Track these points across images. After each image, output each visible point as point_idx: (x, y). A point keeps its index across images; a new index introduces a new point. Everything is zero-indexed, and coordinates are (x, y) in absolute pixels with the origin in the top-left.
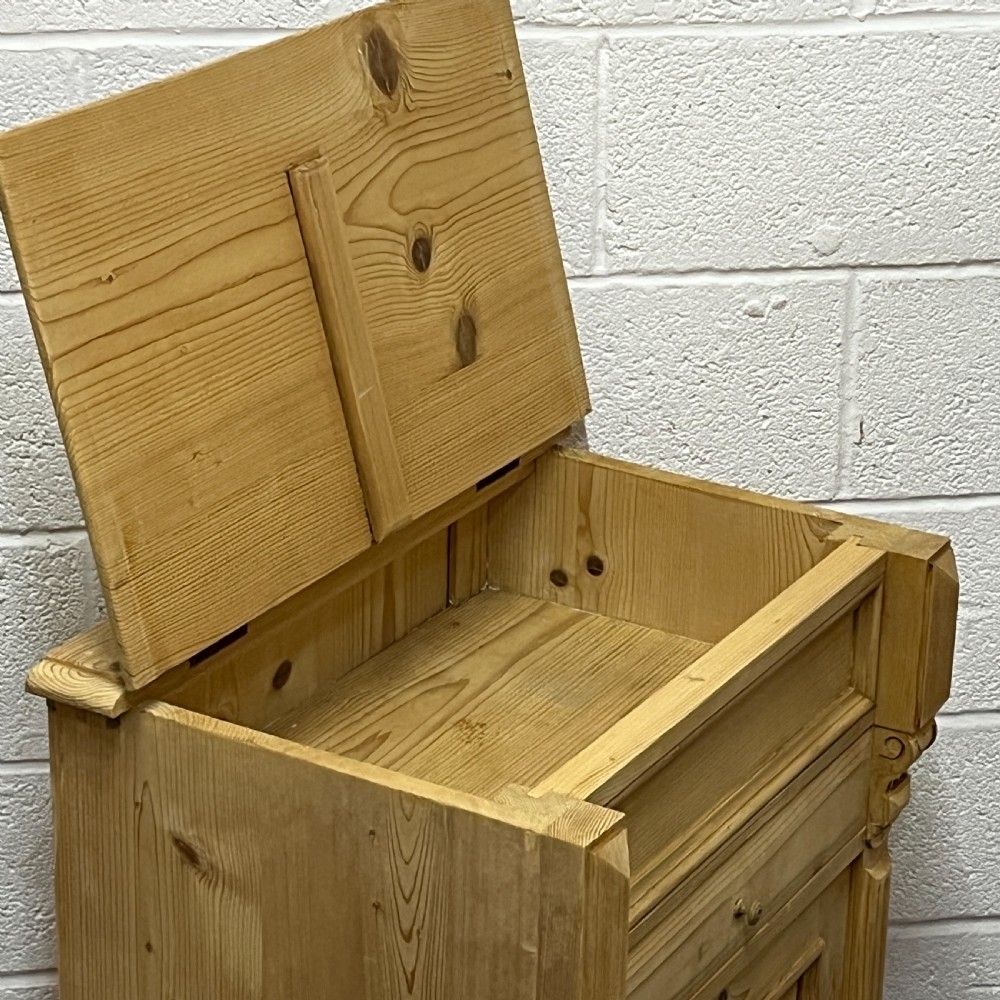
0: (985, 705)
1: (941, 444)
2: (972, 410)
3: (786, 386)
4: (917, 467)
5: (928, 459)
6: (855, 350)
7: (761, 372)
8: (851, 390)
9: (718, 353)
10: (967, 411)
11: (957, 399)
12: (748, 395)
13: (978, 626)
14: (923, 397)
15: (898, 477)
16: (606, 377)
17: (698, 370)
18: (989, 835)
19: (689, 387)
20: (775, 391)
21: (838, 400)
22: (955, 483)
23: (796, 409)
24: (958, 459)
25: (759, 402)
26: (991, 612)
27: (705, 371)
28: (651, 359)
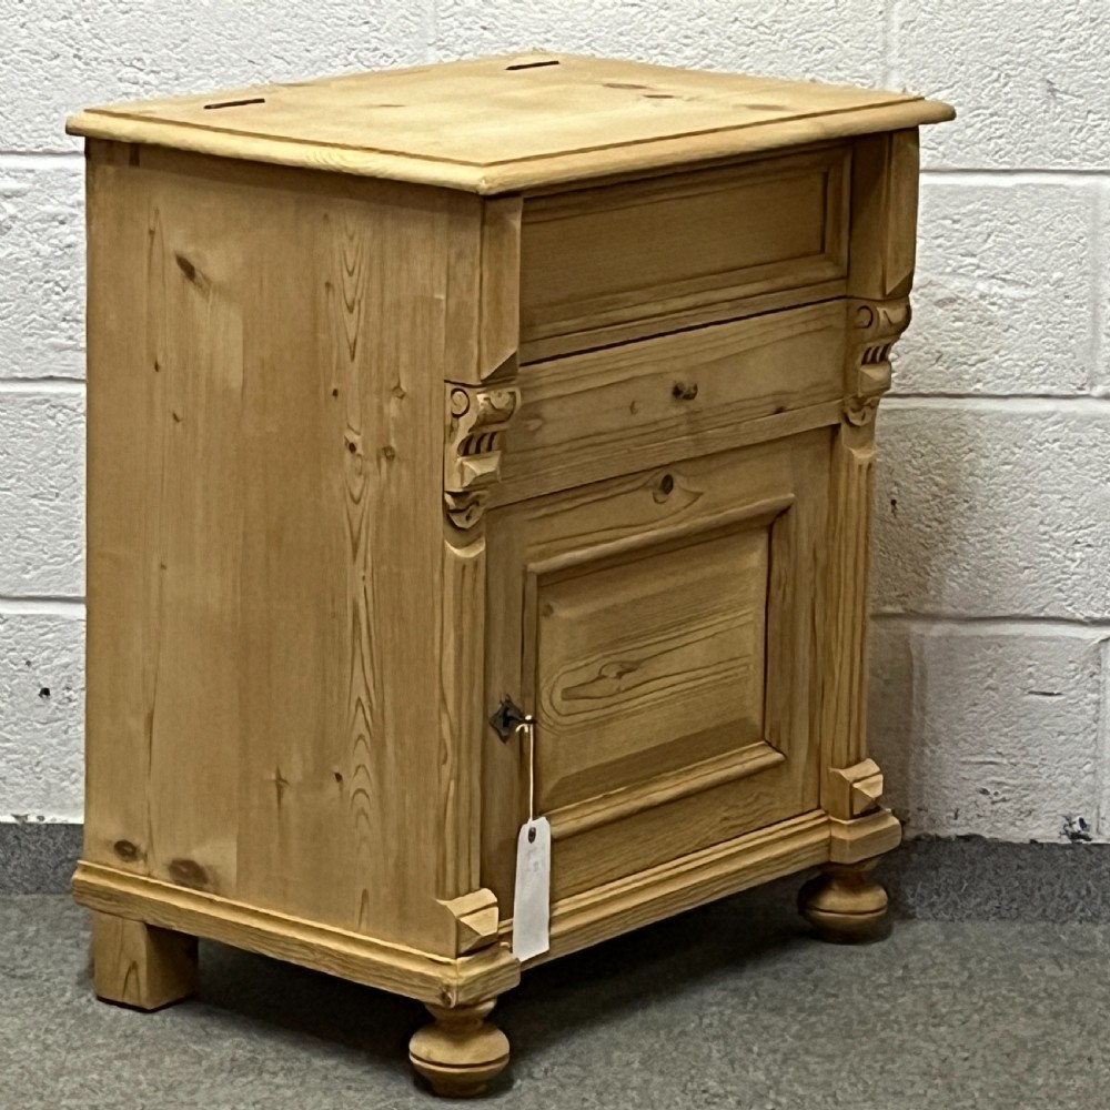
0: (1033, 390)
1: (982, 117)
2: (1011, 84)
3: (832, 51)
4: (959, 138)
5: (969, 132)
6: (897, 20)
7: (808, 36)
8: (893, 58)
9: (766, 16)
10: (1006, 85)
11: (996, 73)
12: (796, 59)
13: (1024, 305)
14: (963, 68)
15: (941, 148)
16: (663, 34)
17: (748, 30)
18: (1042, 529)
19: (740, 48)
20: (820, 56)
21: (882, 68)
22: (996, 157)
23: (841, 74)
24: (998, 134)
25: (807, 65)
26: (1035, 293)
27: (754, 32)
28: (704, 19)
